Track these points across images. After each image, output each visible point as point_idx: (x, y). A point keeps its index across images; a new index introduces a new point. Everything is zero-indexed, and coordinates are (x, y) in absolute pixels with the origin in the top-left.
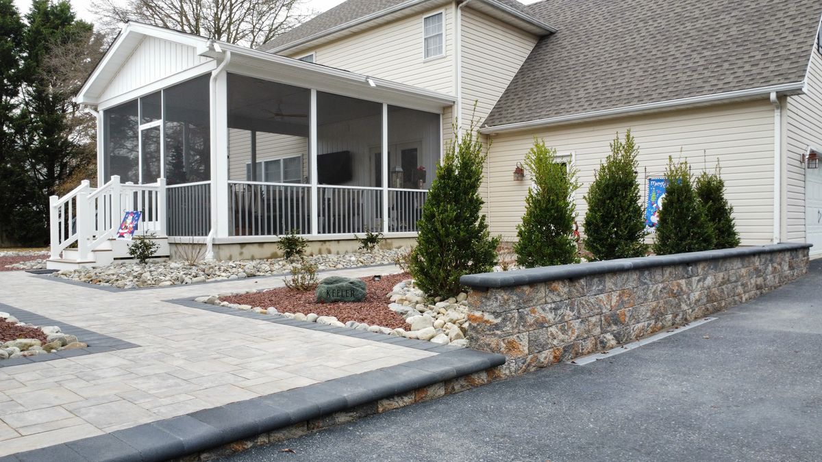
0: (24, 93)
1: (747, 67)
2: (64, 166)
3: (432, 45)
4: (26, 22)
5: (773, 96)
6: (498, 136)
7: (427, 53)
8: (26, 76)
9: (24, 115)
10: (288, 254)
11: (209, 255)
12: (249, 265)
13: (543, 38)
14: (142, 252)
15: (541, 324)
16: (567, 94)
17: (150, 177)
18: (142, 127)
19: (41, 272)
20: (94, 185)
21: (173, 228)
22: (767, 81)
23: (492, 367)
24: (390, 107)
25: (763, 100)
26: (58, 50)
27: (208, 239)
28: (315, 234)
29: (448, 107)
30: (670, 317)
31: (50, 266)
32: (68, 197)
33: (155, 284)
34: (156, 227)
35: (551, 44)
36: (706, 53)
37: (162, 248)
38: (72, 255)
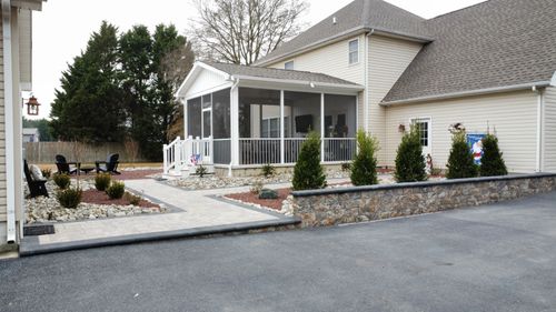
0: (153, 78)
1: (525, 69)
2: (172, 117)
3: (353, 57)
4: (152, 38)
5: (534, 88)
6: (391, 106)
7: (351, 61)
8: (153, 69)
9: (152, 91)
10: (266, 174)
11: (230, 173)
12: (246, 180)
13: (425, 45)
14: (201, 172)
15: (323, 210)
16: (428, 82)
17: (207, 135)
18: (203, 110)
19: (160, 180)
20: (182, 138)
21: (216, 160)
22: (532, 79)
23: (297, 223)
24: (325, 95)
25: (528, 90)
26: (168, 55)
27: (229, 166)
28: (283, 163)
29: (360, 92)
30: (408, 210)
31: (164, 177)
32: (170, 145)
33: (204, 188)
34: (208, 159)
35: (429, 49)
36: (508, 59)
37: (210, 169)
38: (172, 172)
